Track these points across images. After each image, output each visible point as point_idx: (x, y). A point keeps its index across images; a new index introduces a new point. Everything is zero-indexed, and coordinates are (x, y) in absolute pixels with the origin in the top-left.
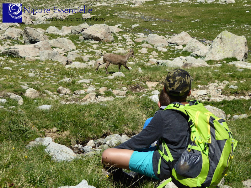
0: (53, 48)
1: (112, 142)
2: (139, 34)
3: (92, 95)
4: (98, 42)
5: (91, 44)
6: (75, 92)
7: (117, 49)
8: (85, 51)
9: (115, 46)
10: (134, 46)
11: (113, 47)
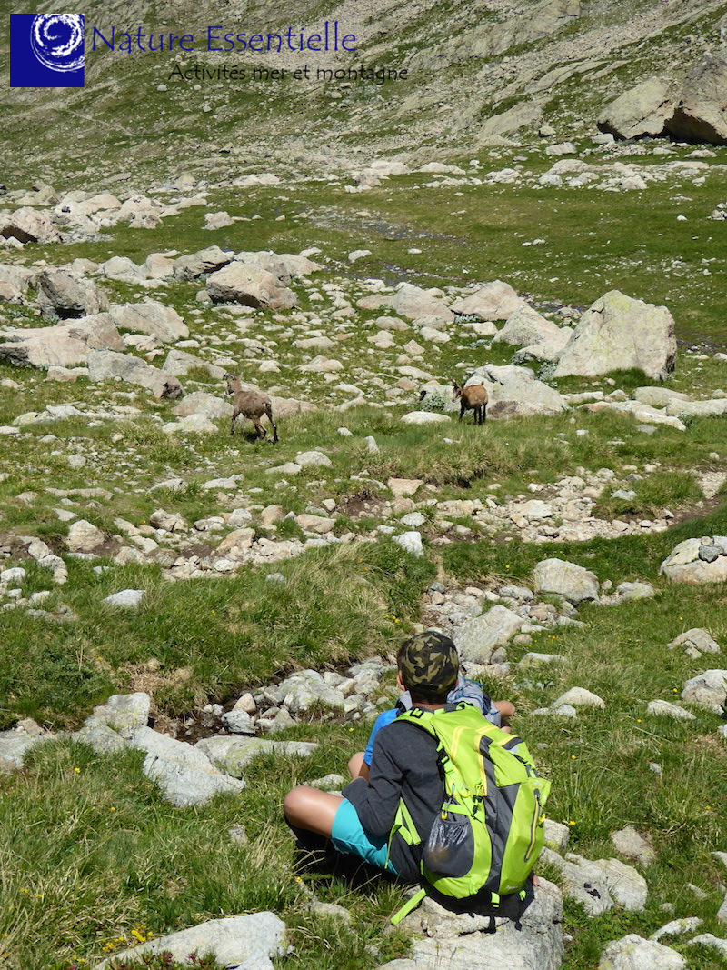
0: (123, 331)
1: (300, 699)
2: (369, 280)
3: (242, 537)
4: (254, 310)
5: (230, 316)
6: (197, 523)
7: (307, 333)
8: (216, 340)
9: (300, 323)
10: (356, 324)
11: (295, 327)
